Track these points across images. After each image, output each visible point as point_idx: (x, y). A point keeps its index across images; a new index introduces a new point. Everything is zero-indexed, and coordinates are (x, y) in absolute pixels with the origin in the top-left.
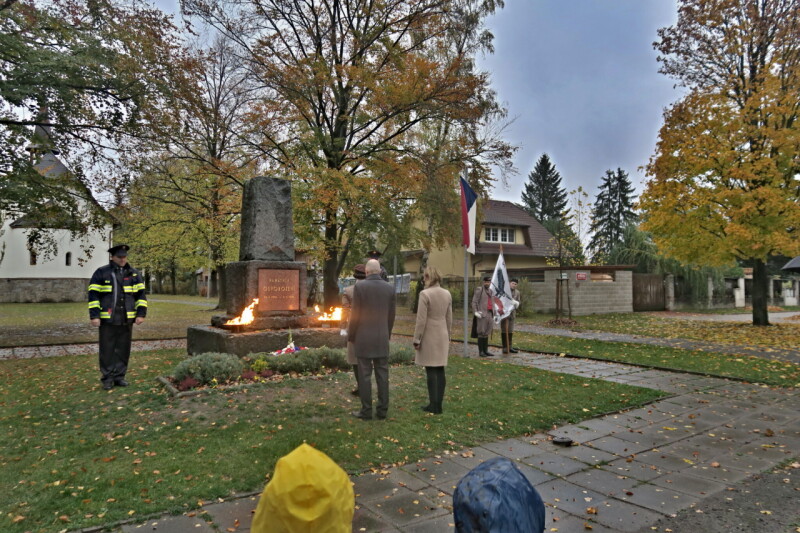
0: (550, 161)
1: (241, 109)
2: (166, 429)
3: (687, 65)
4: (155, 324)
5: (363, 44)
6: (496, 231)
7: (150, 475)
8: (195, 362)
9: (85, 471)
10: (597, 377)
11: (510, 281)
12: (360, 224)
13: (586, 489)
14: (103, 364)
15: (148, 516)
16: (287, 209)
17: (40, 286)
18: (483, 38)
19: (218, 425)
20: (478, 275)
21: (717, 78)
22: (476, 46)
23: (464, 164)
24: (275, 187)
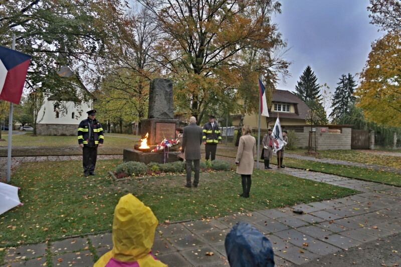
0: (311, 69)
1: (153, 44)
2: (110, 195)
3: (387, 19)
4: (111, 147)
5: (213, 11)
6: (280, 105)
7: (102, 214)
8: (125, 165)
9: (74, 211)
10: (323, 181)
11: (282, 132)
12: (210, 101)
13: (305, 234)
14: (84, 165)
15: (100, 232)
16: (171, 94)
17: (60, 128)
18: (276, 6)
22: (272, 10)
23: (263, 72)
24: (165, 83)
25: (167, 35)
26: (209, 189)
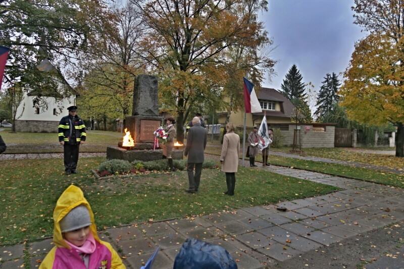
0: (297, 68)
1: (139, 39)
2: (93, 194)
3: (370, 20)
4: (94, 145)
5: (199, 7)
6: (266, 103)
8: (108, 163)
10: (307, 179)
11: (269, 129)
12: (196, 99)
13: (288, 231)
14: (66, 163)
16: (156, 91)
17: (41, 124)
18: (262, 4)
19: (117, 193)
20: (255, 126)
21: (385, 27)
22: (258, 8)
23: (249, 70)
24: (150, 80)
25: (152, 30)
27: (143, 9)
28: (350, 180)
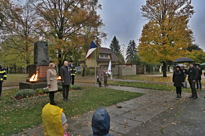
0: (116, 38)
1: (34, 22)
3: (148, 15)
6: (103, 55)
7: (9, 123)
8: (22, 92)
10: (128, 91)
12: (68, 54)
13: (125, 118)
15: (8, 135)
16: (47, 50)
18: (99, 6)
21: (155, 18)
22: (97, 8)
23: (95, 38)
24: (43, 44)
25: (42, 18)
26: (73, 100)
27: (36, 6)
28: (147, 89)
